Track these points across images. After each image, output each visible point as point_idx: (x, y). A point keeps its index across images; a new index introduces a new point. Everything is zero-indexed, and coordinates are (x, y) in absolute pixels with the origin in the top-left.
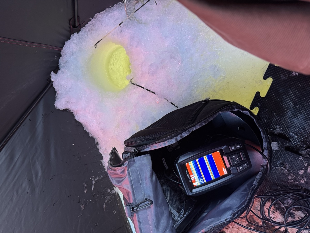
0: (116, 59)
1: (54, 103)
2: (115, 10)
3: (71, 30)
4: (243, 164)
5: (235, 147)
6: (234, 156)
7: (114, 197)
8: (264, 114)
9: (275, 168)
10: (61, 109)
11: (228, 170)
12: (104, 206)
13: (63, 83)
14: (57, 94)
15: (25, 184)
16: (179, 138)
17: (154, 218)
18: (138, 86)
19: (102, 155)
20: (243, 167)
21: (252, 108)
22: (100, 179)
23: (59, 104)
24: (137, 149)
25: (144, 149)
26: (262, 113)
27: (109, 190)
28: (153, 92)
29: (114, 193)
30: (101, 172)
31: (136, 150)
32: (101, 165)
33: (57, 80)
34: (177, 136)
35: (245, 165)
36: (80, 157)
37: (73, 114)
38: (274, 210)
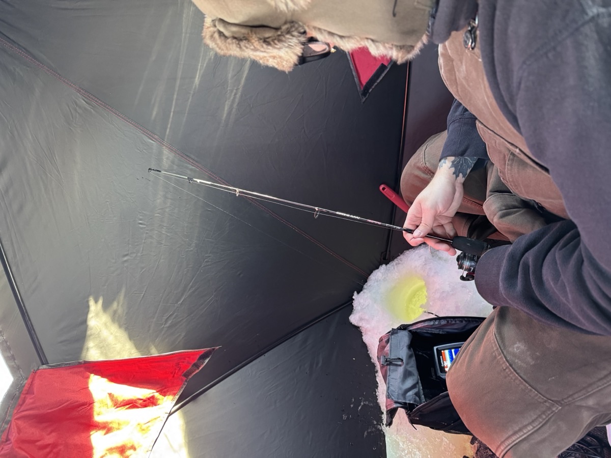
3: (381, 261)
10: (353, 324)
12: (366, 433)
13: (361, 302)
15: (307, 366)
22: (369, 405)
23: (353, 318)
27: (375, 423)
33: (358, 299)
37: (362, 333)
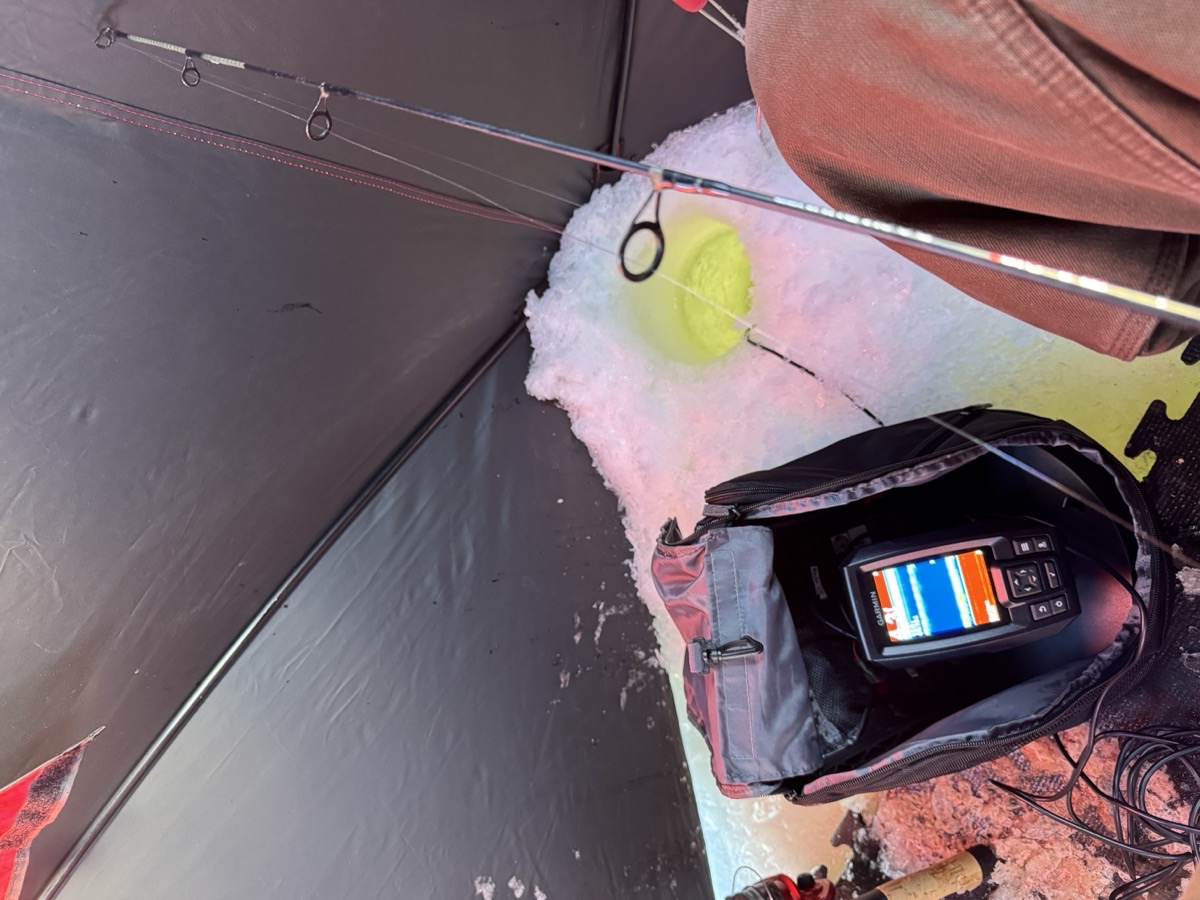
0: (710, 267)
1: (525, 378)
2: (730, 124)
3: (595, 178)
4: (1053, 598)
5: (1032, 546)
6: (1023, 571)
7: (652, 677)
8: (1173, 475)
9: (1190, 657)
10: (539, 398)
11: (1002, 609)
12: (624, 695)
13: (555, 324)
14: (534, 355)
15: (430, 579)
16: (860, 493)
17: (763, 694)
18: (764, 351)
19: (632, 547)
20: (1050, 609)
21: (1132, 451)
22: (620, 615)
23: (537, 383)
24: (736, 508)
25: (758, 511)
26: (1163, 470)
27: (642, 654)
28: (810, 370)
29: (656, 665)
30: (625, 596)
31: (734, 511)
32: (626, 575)
33: (542, 315)
34: (854, 485)
35: (1057, 604)
36: (574, 540)
37: (569, 415)
38: (1174, 799)
